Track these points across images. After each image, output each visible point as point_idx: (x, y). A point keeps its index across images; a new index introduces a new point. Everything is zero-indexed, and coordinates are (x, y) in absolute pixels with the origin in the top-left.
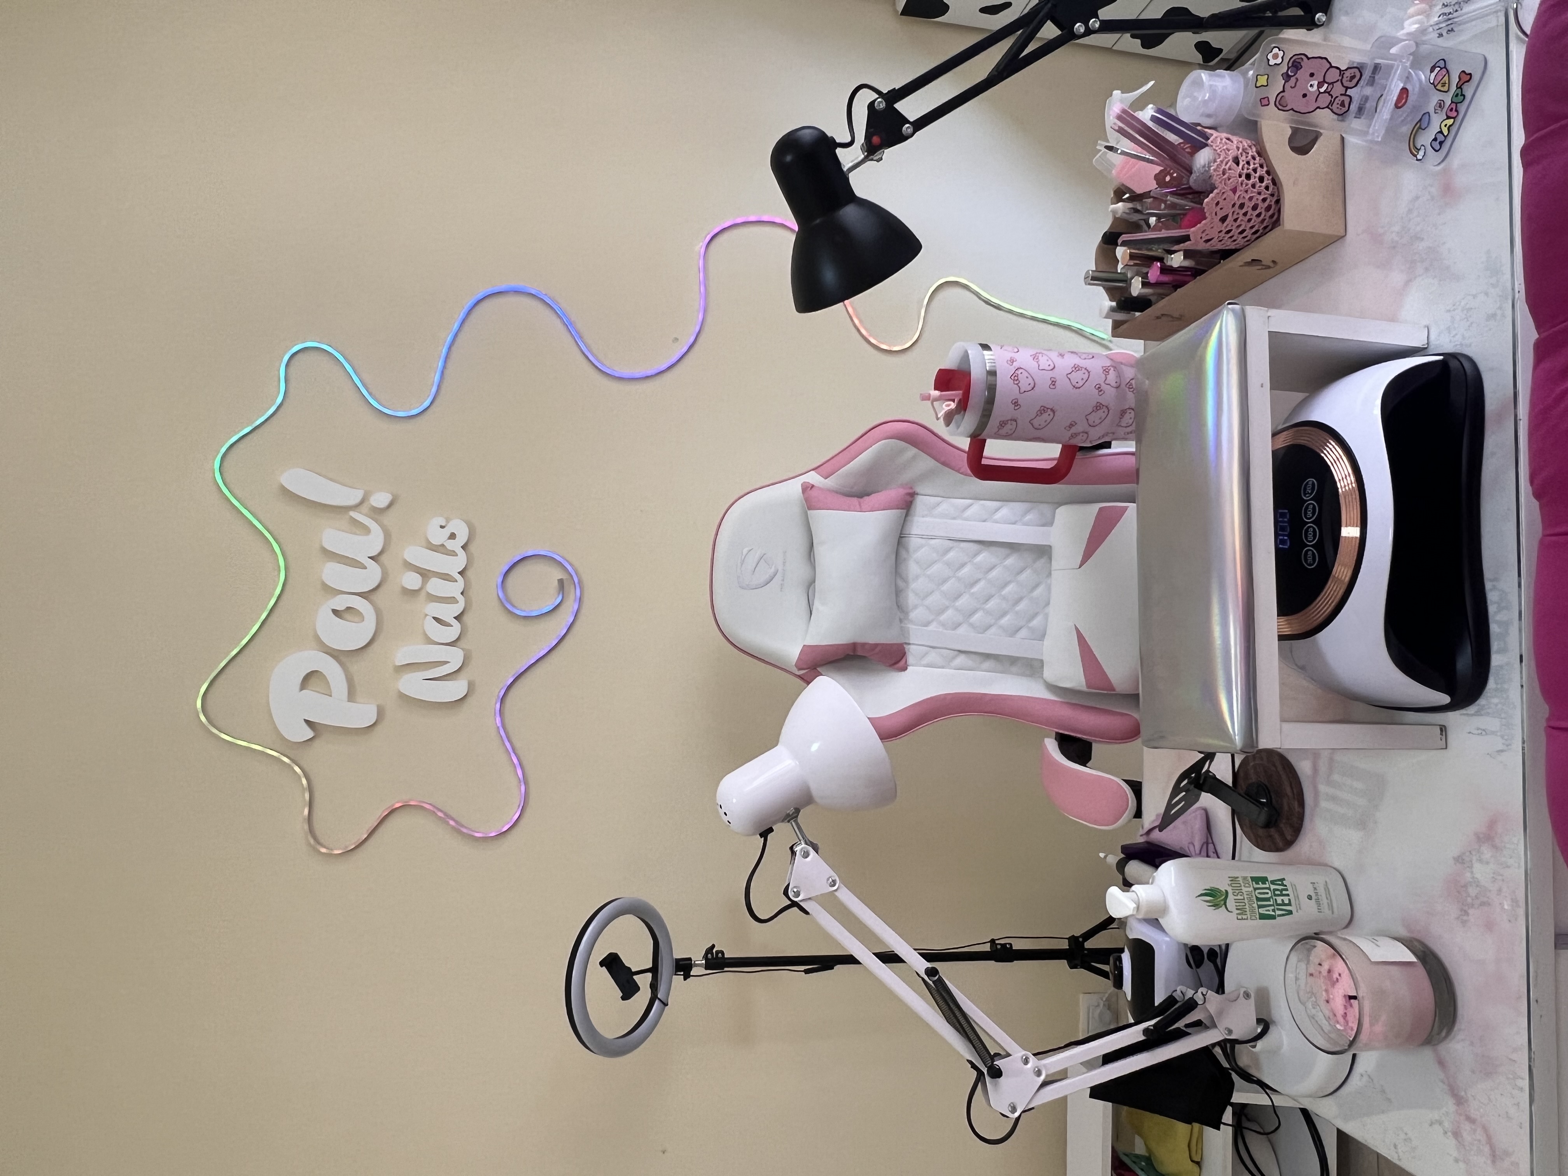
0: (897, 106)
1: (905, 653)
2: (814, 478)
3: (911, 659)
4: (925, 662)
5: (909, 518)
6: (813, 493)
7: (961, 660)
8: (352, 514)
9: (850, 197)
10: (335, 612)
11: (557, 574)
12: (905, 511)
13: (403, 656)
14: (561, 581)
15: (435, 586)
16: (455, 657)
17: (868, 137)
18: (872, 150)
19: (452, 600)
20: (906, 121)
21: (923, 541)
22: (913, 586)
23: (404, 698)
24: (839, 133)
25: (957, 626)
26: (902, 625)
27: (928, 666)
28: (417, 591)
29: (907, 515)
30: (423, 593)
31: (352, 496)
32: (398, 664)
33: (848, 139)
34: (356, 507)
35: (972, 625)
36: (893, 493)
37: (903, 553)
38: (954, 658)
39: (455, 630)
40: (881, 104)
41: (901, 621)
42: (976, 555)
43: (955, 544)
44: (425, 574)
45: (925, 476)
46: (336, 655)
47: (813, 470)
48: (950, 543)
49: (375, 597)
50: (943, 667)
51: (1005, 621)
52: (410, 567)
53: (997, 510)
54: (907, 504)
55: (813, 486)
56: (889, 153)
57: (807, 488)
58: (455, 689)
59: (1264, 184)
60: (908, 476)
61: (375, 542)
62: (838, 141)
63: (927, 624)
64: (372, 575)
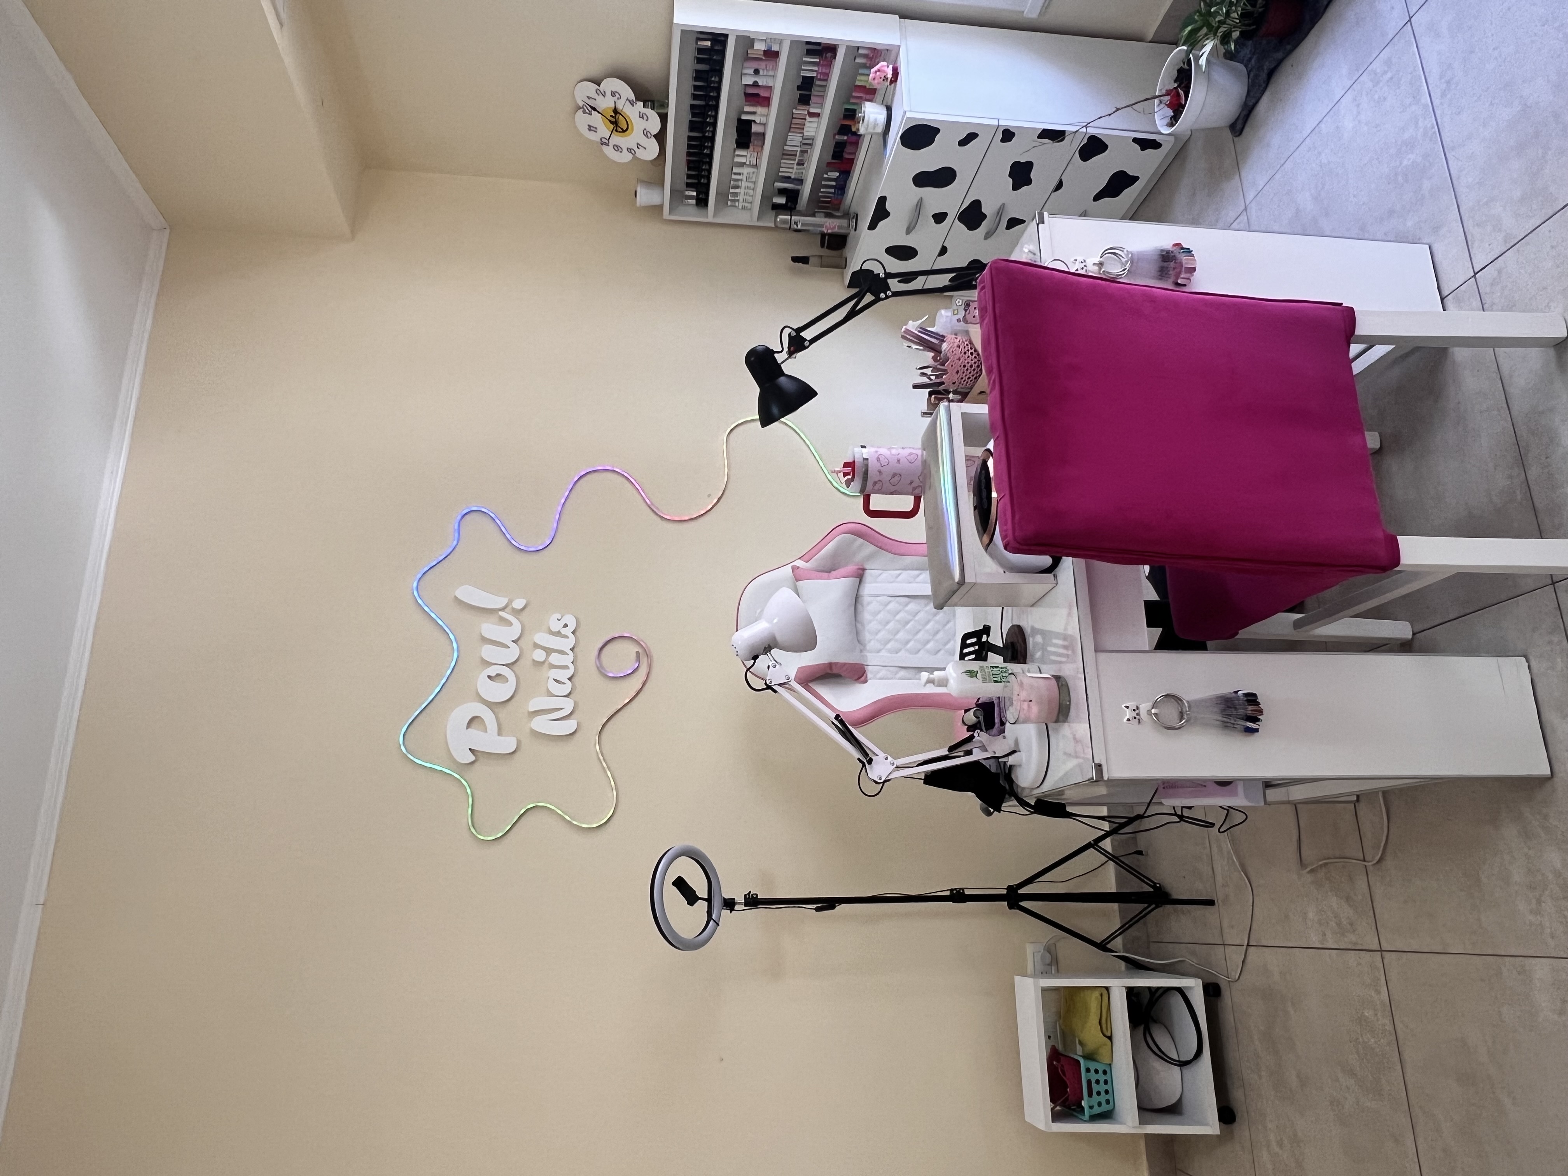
0: (802, 334)
1: (865, 671)
2: (800, 563)
3: (869, 675)
4: (879, 676)
5: (862, 585)
6: (797, 571)
7: (902, 673)
8: (501, 613)
9: (783, 374)
10: (489, 677)
11: (633, 649)
12: (858, 580)
13: (534, 704)
14: (638, 653)
15: (554, 659)
16: (568, 705)
17: (789, 348)
18: (791, 354)
19: (566, 667)
20: (806, 340)
21: (872, 598)
22: (867, 628)
23: (536, 734)
24: (776, 347)
25: (897, 652)
26: (862, 654)
27: (880, 679)
28: (543, 662)
29: (860, 583)
30: (547, 663)
31: (501, 602)
32: (531, 710)
33: (780, 350)
34: (503, 609)
35: (907, 650)
36: (851, 568)
37: (859, 607)
38: (896, 673)
39: (567, 688)
40: (794, 334)
41: (861, 651)
42: (907, 605)
43: (893, 599)
44: (549, 651)
45: (870, 557)
46: (491, 705)
47: (799, 558)
48: (890, 599)
49: (516, 668)
50: (891, 679)
51: (929, 646)
52: (536, 646)
53: (918, 575)
54: (860, 575)
55: (798, 567)
56: (799, 355)
57: (794, 569)
58: (569, 726)
59: (973, 356)
60: (859, 557)
61: (516, 630)
62: (775, 350)
63: (879, 651)
64: (513, 653)
